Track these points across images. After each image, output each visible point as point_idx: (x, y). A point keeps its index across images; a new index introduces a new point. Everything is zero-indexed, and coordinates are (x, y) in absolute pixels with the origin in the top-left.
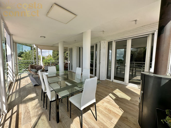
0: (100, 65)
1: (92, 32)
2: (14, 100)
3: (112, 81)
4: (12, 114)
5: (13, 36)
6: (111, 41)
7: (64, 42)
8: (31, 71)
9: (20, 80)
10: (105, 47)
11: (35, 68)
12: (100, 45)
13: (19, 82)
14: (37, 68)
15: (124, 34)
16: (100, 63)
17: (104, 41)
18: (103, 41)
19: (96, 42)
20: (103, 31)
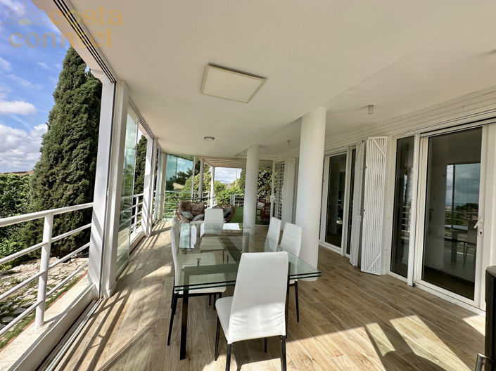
0: (362, 218)
1: (328, 113)
2: (132, 273)
3: (414, 285)
4: (117, 300)
5: (159, 141)
6: (407, 135)
7: (261, 146)
8: (180, 216)
9: (159, 232)
10: (385, 156)
11: (191, 211)
12: (365, 152)
13: (156, 236)
14: (193, 209)
15: (463, 107)
16: (362, 210)
17: (378, 138)
18: (373, 138)
19: (351, 143)
20: (369, 106)
